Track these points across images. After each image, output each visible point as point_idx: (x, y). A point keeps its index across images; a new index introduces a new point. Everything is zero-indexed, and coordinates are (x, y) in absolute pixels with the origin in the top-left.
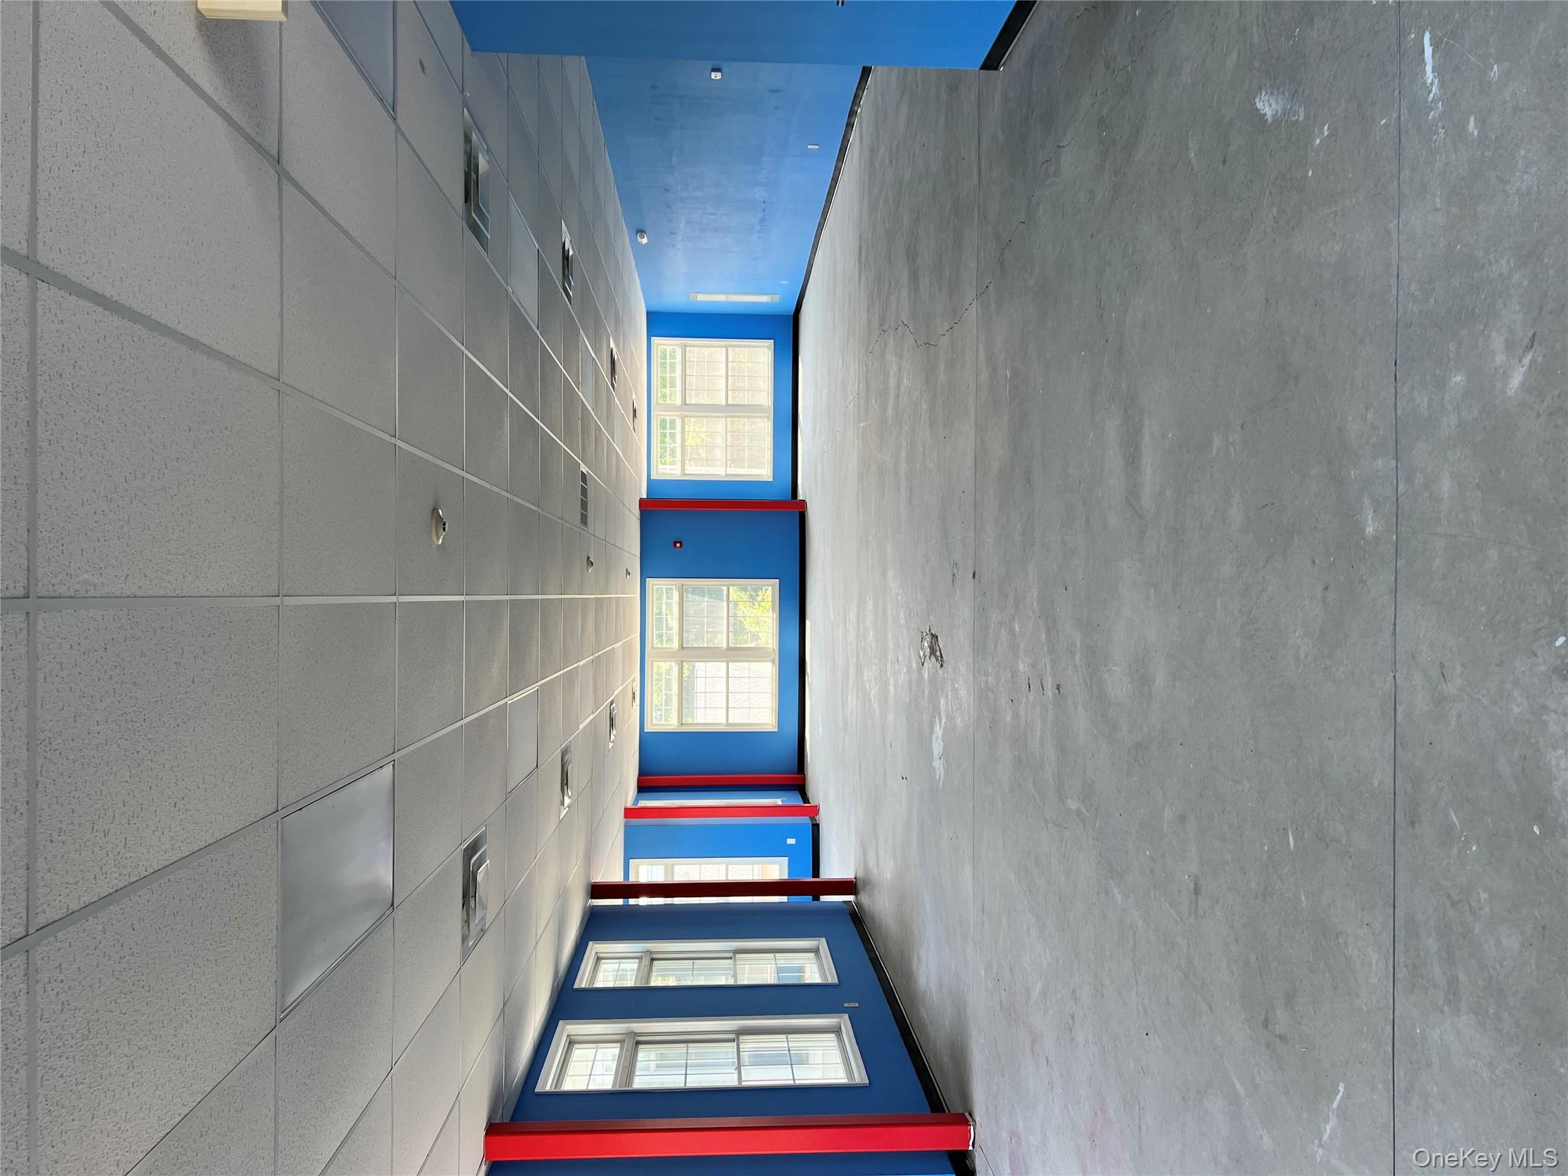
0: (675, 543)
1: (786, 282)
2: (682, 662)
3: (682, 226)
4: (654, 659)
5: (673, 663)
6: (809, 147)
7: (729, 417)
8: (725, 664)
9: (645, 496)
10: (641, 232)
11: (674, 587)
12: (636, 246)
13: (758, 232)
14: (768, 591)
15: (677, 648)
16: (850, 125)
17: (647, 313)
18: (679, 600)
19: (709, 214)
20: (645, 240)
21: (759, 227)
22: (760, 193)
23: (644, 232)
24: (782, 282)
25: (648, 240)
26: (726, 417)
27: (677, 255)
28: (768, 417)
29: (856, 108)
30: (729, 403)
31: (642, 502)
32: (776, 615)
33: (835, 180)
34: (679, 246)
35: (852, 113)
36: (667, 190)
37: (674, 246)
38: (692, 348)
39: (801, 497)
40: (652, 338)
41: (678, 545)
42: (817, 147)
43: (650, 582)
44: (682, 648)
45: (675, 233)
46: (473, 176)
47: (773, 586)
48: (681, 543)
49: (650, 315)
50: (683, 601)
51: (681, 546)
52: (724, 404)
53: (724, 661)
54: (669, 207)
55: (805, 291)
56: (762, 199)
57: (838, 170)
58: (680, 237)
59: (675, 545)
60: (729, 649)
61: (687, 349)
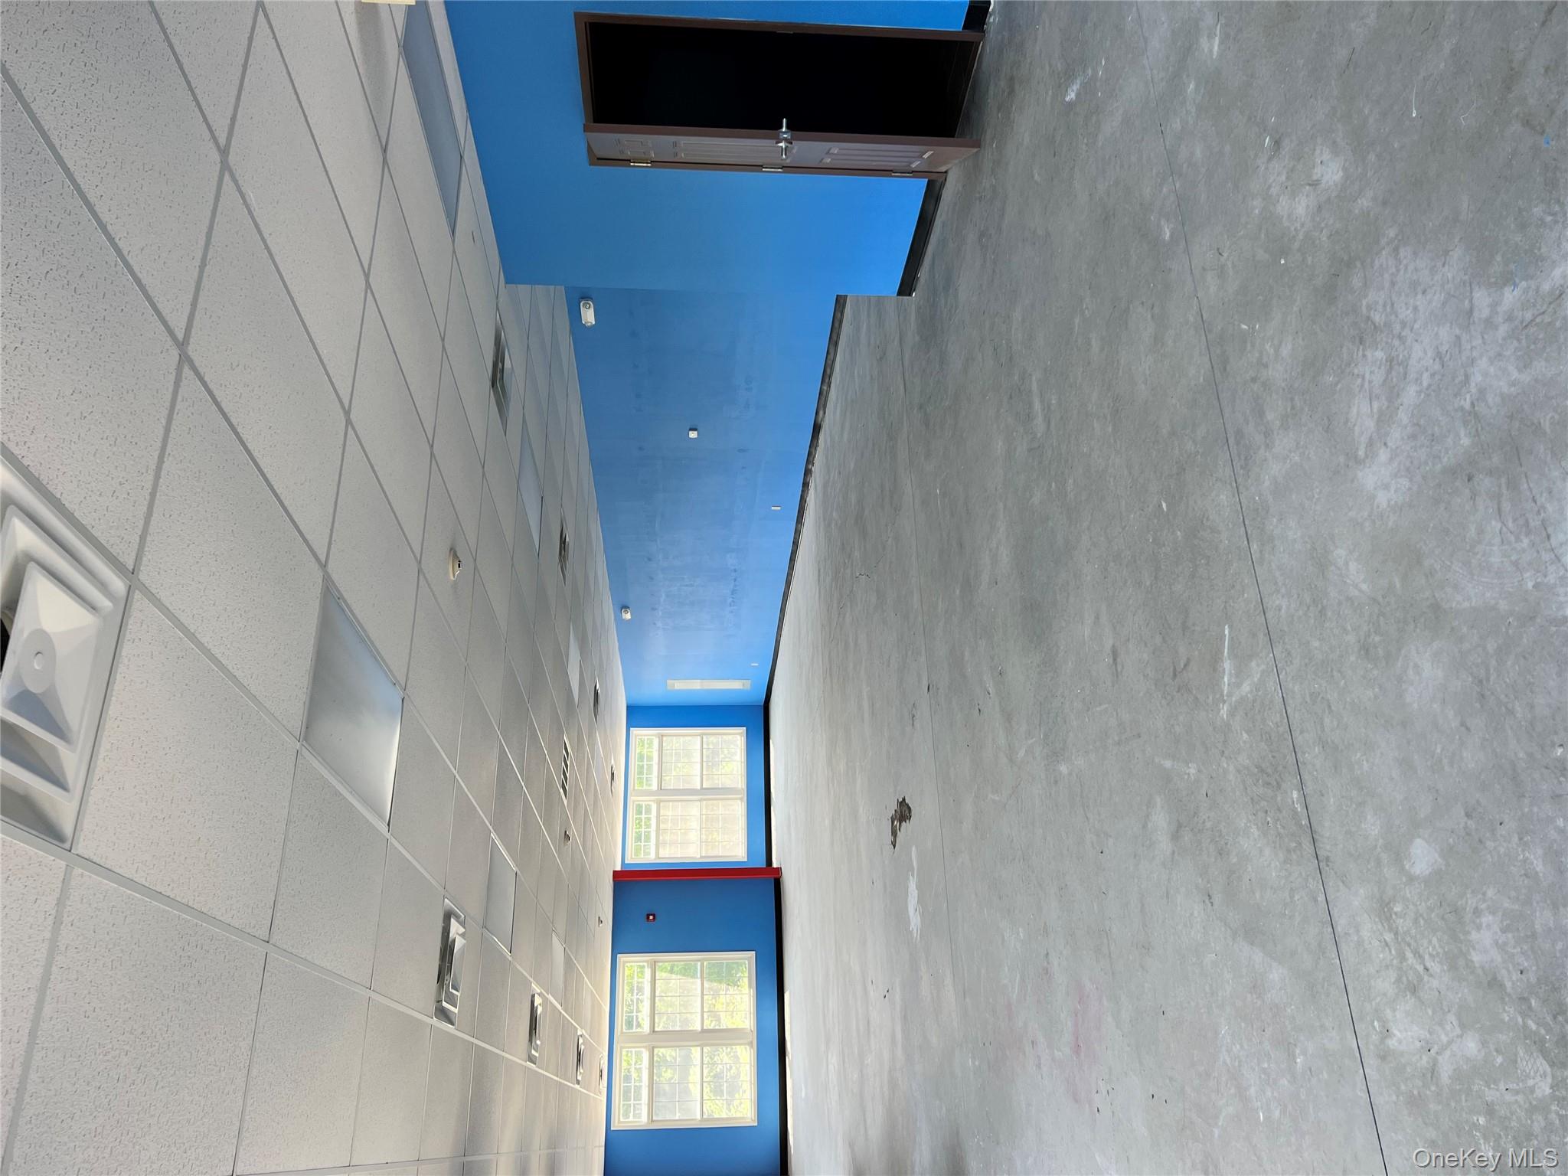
0: (648, 916)
1: (756, 665)
2: (653, 1048)
3: (662, 600)
4: (623, 1045)
5: (643, 1050)
6: (773, 508)
7: (705, 800)
8: (699, 1048)
9: (618, 868)
10: (625, 607)
11: (646, 964)
12: (619, 620)
13: (730, 605)
14: (743, 963)
15: (648, 1031)
16: (806, 485)
17: (627, 707)
18: (651, 979)
19: (687, 586)
20: (628, 616)
21: (731, 599)
22: (731, 561)
23: (628, 608)
24: (753, 664)
25: (631, 615)
26: (700, 800)
27: (657, 634)
28: (741, 799)
29: (810, 466)
30: (704, 786)
31: (615, 873)
32: (753, 992)
33: (796, 544)
34: (659, 624)
35: (808, 472)
36: (650, 560)
37: (655, 624)
38: (670, 738)
39: (775, 865)
40: (631, 729)
41: (651, 917)
42: (779, 508)
43: (622, 958)
44: (654, 1031)
45: (656, 609)
46: (500, 365)
47: (749, 959)
48: (654, 915)
49: (630, 709)
50: (655, 980)
51: (654, 918)
52: (699, 788)
53: (697, 1046)
54: (652, 579)
55: (774, 675)
56: (733, 568)
57: (798, 532)
58: (660, 613)
59: (648, 918)
60: (703, 1031)
61: (664, 738)
